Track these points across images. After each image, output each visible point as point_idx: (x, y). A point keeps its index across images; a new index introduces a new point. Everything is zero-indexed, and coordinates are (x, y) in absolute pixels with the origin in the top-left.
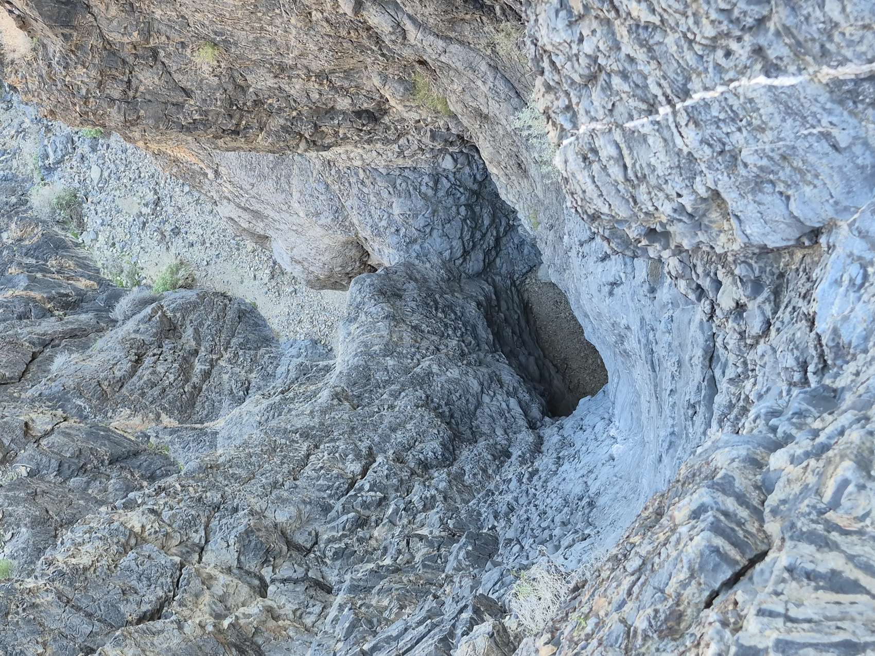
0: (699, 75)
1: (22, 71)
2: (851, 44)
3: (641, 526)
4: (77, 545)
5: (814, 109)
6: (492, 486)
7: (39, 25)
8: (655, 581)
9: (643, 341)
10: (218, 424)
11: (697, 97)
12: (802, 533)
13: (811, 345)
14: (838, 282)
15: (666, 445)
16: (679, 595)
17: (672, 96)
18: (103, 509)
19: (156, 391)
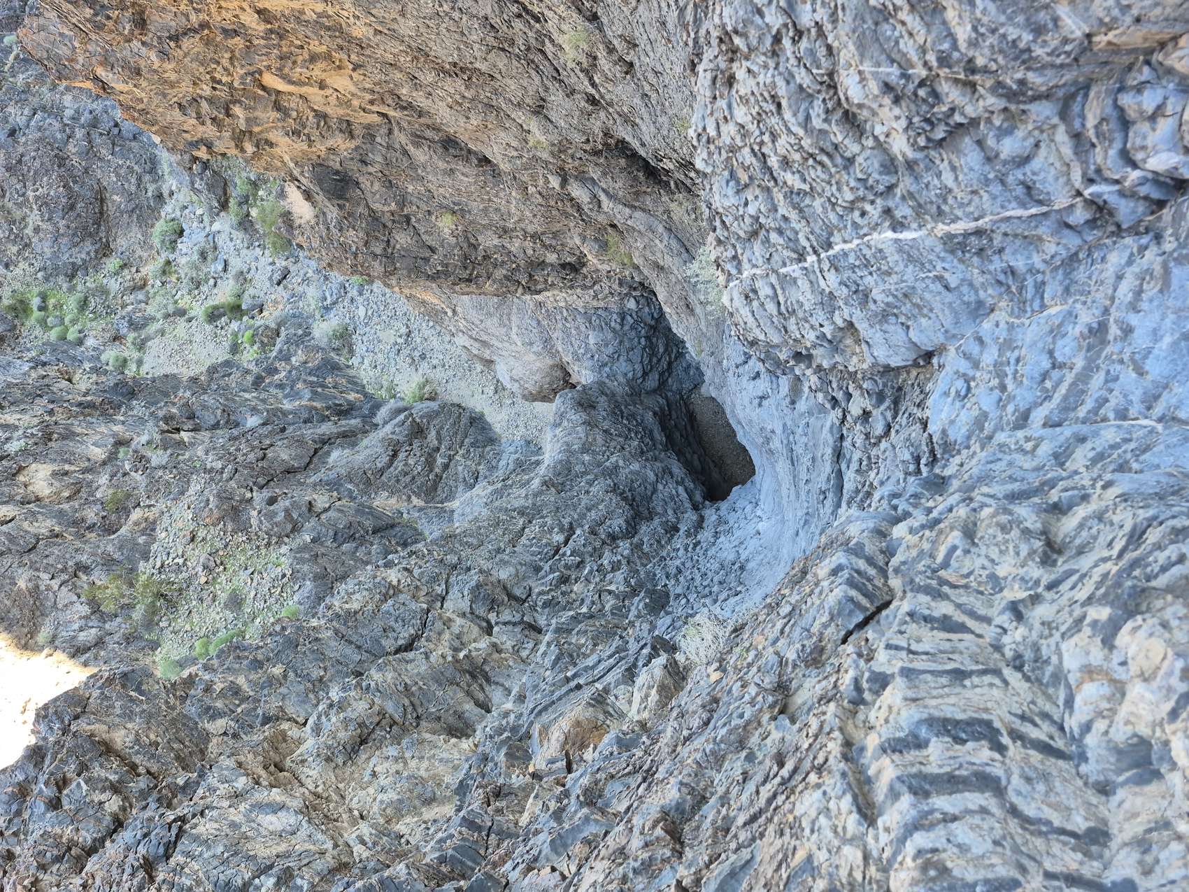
0: (839, 230)
1: (307, 233)
2: (962, 205)
3: (790, 581)
4: (349, 594)
5: (931, 257)
6: (664, 554)
7: (320, 198)
8: (803, 623)
9: (785, 442)
10: (455, 504)
11: (837, 248)
12: (920, 587)
13: (924, 443)
14: (946, 394)
15: (802, 523)
16: (821, 634)
17: (817, 248)
18: (369, 567)
19: (408, 478)
